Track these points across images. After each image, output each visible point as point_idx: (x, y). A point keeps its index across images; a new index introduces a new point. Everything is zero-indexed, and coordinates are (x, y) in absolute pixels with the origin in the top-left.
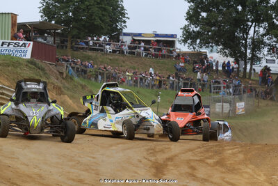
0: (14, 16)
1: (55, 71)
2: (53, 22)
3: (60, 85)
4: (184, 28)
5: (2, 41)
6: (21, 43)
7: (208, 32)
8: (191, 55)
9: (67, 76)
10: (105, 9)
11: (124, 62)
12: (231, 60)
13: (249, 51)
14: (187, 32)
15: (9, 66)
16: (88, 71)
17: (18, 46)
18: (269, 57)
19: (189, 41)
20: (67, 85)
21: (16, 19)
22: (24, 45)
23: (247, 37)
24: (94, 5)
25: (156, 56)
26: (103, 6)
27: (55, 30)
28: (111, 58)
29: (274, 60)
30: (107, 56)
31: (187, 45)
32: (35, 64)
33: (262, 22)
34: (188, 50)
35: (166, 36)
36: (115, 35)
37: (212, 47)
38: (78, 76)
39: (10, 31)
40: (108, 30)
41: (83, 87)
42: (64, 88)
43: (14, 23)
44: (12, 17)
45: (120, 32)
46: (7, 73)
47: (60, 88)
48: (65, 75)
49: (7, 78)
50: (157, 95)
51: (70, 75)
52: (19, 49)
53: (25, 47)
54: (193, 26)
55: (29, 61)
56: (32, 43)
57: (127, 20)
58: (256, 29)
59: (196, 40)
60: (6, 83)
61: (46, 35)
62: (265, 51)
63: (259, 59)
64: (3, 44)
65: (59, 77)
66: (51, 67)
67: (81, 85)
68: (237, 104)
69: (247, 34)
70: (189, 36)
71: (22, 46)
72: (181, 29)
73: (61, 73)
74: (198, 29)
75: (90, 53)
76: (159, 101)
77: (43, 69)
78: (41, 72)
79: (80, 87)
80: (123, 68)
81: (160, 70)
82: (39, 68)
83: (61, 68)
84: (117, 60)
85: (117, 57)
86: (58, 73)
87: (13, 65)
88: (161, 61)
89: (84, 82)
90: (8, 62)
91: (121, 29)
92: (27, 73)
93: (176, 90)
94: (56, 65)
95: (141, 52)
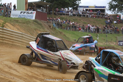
1: (47, 25)
2: (45, 1)
4: (110, 3)
5: (20, 12)
6: (30, 12)
7: (121, 5)
8: (113, 16)
9: (53, 27)
11: (80, 20)
14: (111, 5)
15: (24, 23)
16: (63, 25)
17: (29, 13)
19: (112, 9)
20: (53, 32)
21: (27, 0)
22: (32, 13)
25: (96, 17)
27: (46, 5)
28: (74, 18)
30: (72, 18)
31: (111, 11)
32: (37, 22)
34: (112, 14)
35: (101, 7)
36: (76, 7)
38: (58, 28)
39: (25, 6)
40: (72, 4)
41: (61, 33)
43: (26, 2)
45: (78, 6)
46: (24, 27)
48: (52, 27)
49: (24, 29)
50: (97, 36)
51: (54, 27)
52: (29, 15)
53: (32, 14)
54: (114, 2)
55: (34, 21)
56: (35, 12)
59: (116, 9)
60: (24, 32)
61: (42, 8)
64: (21, 12)
65: (49, 28)
66: (45, 23)
67: (60, 32)
70: (112, 7)
71: (30, 13)
72: (108, 3)
73: (50, 26)
74: (116, 3)
75: (63, 16)
76: (98, 39)
77: (41, 25)
78: (40, 26)
79: (59, 33)
80: (80, 23)
81: (98, 24)
82: (39, 24)
83: (50, 24)
84: (77, 19)
85: (76, 18)
86: (48, 26)
87: (26, 23)
88: (98, 19)
89: (61, 31)
90: (24, 21)
91: (78, 4)
92: (33, 26)
93: (106, 33)
94: (47, 23)
95: (89, 15)
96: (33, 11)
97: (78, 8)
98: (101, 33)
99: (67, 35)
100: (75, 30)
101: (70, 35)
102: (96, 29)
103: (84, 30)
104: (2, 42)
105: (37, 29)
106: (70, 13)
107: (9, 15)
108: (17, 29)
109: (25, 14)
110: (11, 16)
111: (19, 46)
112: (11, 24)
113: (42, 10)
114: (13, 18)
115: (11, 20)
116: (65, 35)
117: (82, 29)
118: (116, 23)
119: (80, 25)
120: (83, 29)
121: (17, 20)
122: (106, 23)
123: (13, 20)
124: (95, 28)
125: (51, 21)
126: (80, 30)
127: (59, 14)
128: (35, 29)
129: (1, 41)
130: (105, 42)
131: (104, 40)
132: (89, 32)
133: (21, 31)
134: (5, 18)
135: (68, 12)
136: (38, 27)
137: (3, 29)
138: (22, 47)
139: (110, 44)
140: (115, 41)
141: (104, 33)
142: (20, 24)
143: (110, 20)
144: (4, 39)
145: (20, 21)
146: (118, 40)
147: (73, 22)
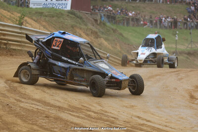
1: (91, 19)
3: (96, 30)
9: (101, 22)
11: (144, 8)
15: (53, 17)
16: (117, 18)
20: (101, 30)
25: (171, 2)
28: (134, 5)
32: (74, 14)
38: (109, 22)
41: (114, 31)
42: (100, 32)
46: (54, 23)
47: (96, 33)
49: (54, 27)
50: (175, 35)
53: (66, 0)
55: (69, 12)
60: (54, 31)
65: (94, 23)
66: (87, 15)
67: (112, 29)
73: (96, 21)
75: (116, 3)
76: (177, 39)
77: (81, 18)
78: (80, 21)
79: (112, 31)
80: (144, 13)
81: (175, 13)
82: (78, 18)
83: (96, 16)
84: (139, 7)
85: (138, 5)
86: (93, 20)
87: (57, 16)
88: (175, 5)
89: (114, 27)
90: (52, 13)
92: (69, 22)
93: (190, 29)
94: (91, 14)
98: (181, 29)
99: (124, 35)
100: (137, 26)
101: (130, 34)
102: (171, 23)
103: (152, 25)
104: (21, 50)
105: (76, 26)
107: (27, 4)
108: (42, 28)
110: (31, 6)
112: (32, 19)
114: (34, 9)
115: (30, 13)
116: (121, 34)
117: (148, 24)
119: (145, 16)
120: (151, 22)
121: (41, 11)
122: (189, 12)
123: (34, 12)
124: (171, 20)
125: (97, 11)
126: (145, 24)
129: (19, 48)
130: (189, 44)
131: (187, 40)
132: (161, 27)
133: (50, 30)
134: (20, 8)
136: (77, 23)
137: (21, 28)
139: (196, 47)
141: (186, 28)
142: (47, 19)
143: (195, 7)
144: (23, 44)
145: (46, 14)
147: (133, 12)
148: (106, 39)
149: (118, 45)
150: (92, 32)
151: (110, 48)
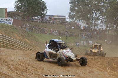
0: (6, 9)
1: (21, 30)
4: (69, 14)
5: (1, 19)
6: (9, 19)
9: (26, 31)
10: (39, 6)
11: (46, 26)
12: (87, 25)
13: (93, 22)
15: (4, 28)
16: (33, 30)
18: (101, 24)
21: (7, 10)
23: (93, 17)
24: (35, 5)
26: (38, 5)
28: (41, 24)
29: (103, 25)
32: (14, 27)
33: (98, 11)
35: (62, 16)
36: (43, 16)
37: (79, 20)
38: (30, 31)
39: (4, 14)
40: (40, 14)
41: (32, 35)
42: (25, 36)
43: (6, 12)
44: (5, 10)
45: (45, 15)
47: (23, 36)
49: (4, 32)
52: (8, 21)
54: (72, 13)
55: (11, 26)
56: (13, 19)
57: (47, 10)
58: (96, 14)
59: (74, 18)
61: (17, 16)
62: (100, 22)
63: (97, 25)
64: (2, 19)
65: (23, 32)
66: (20, 28)
68: (89, 42)
69: (93, 16)
70: (71, 17)
73: (24, 30)
75: (33, 23)
77: (17, 29)
82: (15, 29)
83: (24, 28)
84: (43, 25)
87: (6, 27)
88: (60, 26)
90: (3, 26)
91: (45, 14)
92: (11, 30)
93: (66, 37)
95: (53, 22)
96: (11, 18)
97: (45, 17)
98: (63, 36)
100: (42, 34)
101: (39, 37)
102: (58, 34)
106: (38, 20)
109: (5, 20)
111: (1, 45)
113: (17, 18)
116: (35, 37)
117: (47, 33)
118: (74, 29)
122: (66, 29)
124: (58, 32)
125: (24, 26)
127: (30, 21)
128: (13, 33)
131: (65, 41)
133: (2, 33)
135: (37, 19)
136: (15, 31)
138: (3, 46)
140: (73, 43)
142: (1, 28)
145: (1, 26)
146: (75, 42)
148: (28, 39)
149: (33, 42)
150: (21, 36)
151: (30, 43)
